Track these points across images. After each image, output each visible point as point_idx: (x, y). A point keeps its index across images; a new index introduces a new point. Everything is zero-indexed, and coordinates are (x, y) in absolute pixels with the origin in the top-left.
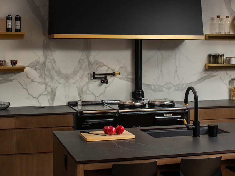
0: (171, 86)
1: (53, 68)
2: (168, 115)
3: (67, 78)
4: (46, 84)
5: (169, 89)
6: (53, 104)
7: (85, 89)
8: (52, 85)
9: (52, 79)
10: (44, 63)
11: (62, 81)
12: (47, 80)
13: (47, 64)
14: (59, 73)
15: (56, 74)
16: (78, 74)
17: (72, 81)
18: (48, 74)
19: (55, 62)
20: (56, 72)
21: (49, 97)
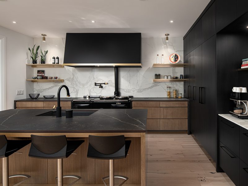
0: (135, 90)
1: (77, 80)
2: (118, 103)
3: (83, 85)
4: (74, 88)
5: (134, 91)
6: (77, 96)
7: (92, 90)
8: (77, 88)
9: (77, 85)
10: (73, 78)
11: (81, 86)
12: (74, 86)
13: (74, 78)
14: (80, 83)
15: (78, 83)
16: (89, 83)
17: (86, 86)
18: (75, 83)
19: (78, 78)
20: (78, 82)
21: (75, 93)
